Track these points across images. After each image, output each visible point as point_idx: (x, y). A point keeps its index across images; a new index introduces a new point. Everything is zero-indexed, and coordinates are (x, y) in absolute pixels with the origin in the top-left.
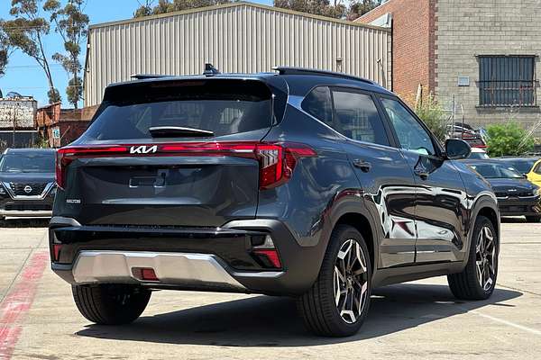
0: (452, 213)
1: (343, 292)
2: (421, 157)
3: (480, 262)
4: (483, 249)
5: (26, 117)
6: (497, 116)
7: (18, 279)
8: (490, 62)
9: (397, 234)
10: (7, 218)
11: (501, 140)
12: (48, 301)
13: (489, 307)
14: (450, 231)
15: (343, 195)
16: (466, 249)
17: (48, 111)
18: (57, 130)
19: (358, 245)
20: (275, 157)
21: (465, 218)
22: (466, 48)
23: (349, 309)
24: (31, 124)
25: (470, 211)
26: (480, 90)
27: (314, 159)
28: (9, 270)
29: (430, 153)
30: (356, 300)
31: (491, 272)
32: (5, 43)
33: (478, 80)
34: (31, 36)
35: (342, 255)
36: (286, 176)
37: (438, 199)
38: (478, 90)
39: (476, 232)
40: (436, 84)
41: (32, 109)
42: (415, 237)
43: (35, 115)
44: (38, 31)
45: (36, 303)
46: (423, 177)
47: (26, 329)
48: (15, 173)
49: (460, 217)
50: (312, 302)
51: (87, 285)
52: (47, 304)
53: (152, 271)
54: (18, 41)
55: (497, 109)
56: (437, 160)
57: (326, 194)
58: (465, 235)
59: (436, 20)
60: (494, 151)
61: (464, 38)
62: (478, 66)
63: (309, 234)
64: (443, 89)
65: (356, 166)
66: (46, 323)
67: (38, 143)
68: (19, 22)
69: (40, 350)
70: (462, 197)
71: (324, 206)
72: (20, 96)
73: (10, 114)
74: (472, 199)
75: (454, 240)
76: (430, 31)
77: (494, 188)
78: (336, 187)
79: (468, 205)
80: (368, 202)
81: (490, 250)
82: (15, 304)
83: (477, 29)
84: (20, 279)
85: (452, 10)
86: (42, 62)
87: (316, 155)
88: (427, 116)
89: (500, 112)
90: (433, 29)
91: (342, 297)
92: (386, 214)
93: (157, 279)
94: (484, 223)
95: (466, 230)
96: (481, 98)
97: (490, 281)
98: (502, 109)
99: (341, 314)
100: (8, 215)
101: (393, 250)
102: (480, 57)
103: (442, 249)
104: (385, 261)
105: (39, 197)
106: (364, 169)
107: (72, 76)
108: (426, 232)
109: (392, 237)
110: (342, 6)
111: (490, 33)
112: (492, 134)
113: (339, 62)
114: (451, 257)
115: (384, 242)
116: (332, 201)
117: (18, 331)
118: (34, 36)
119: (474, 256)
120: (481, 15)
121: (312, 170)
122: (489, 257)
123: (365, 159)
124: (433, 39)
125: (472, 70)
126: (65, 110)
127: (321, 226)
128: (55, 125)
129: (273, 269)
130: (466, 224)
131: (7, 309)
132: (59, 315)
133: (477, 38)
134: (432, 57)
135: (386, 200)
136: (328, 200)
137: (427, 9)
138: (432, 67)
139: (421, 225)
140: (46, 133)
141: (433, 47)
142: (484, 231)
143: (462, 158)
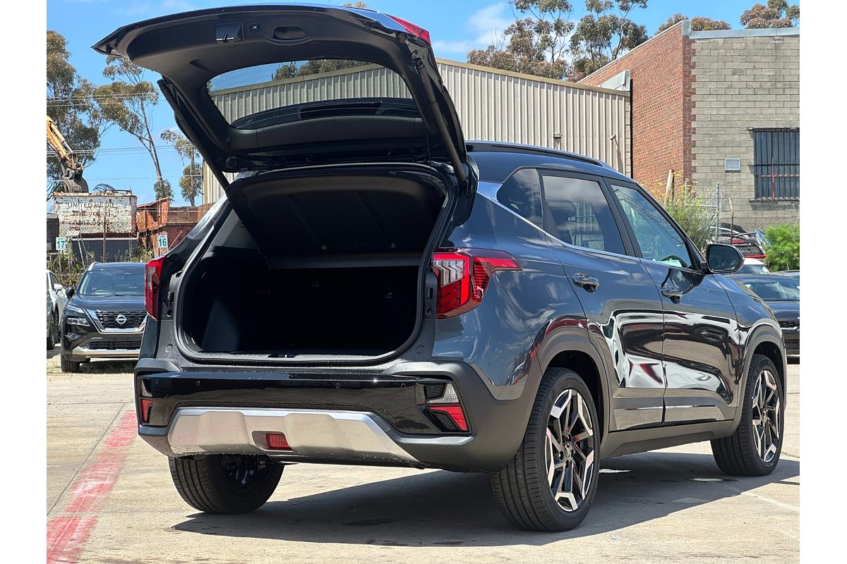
0: (717, 350)
1: (559, 466)
2: (671, 271)
3: (759, 422)
4: (762, 403)
5: (122, 218)
6: (780, 213)
7: (99, 448)
8: (769, 138)
9: (638, 380)
10: (92, 360)
11: (786, 248)
12: (138, 480)
13: (772, 487)
14: (713, 377)
15: (558, 324)
16: (737, 402)
17: (152, 209)
18: (164, 236)
19: (579, 397)
20: (460, 271)
21: (736, 357)
22: (736, 118)
23: (568, 491)
24: (129, 229)
25: (743, 347)
26: (756, 177)
27: (516, 274)
28: (88, 435)
29: (684, 265)
30: (578, 476)
31: (774, 436)
32: (95, 117)
33: (753, 163)
34: (131, 106)
35: (556, 412)
36: (474, 299)
37: (696, 331)
38: (753, 177)
39: (752, 378)
40: (694, 170)
41: (129, 208)
42: (663, 386)
43: (134, 215)
44: (142, 99)
45: (121, 482)
46: (674, 299)
47: (104, 521)
48: (103, 296)
49: (729, 356)
50: (513, 480)
51: (190, 458)
52: (137, 483)
53: (281, 436)
54: (114, 113)
55: (780, 203)
56: (695, 275)
57: (533, 323)
58: (737, 382)
59: (694, 79)
60: (776, 263)
61: (733, 104)
62: (752, 144)
63: (509, 381)
64: (703, 176)
65: (578, 284)
66: (133, 511)
67: (137, 254)
68: (116, 88)
69: (120, 552)
70: (732, 327)
71: (530, 340)
72: (114, 191)
73: (98, 214)
74: (746, 330)
75: (720, 390)
76: (685, 96)
77: (777, 316)
78: (548, 313)
79: (740, 338)
80: (594, 335)
81: (772, 403)
82: (92, 484)
83: (751, 92)
84: (101, 447)
85: (715, 66)
86: (147, 143)
87: (519, 268)
88: (681, 214)
89: (784, 208)
90: (688, 93)
91: (558, 473)
92: (620, 353)
93: (290, 449)
94: (763, 365)
95: (738, 375)
96: (757, 189)
97: (773, 448)
98: (787, 203)
99: (557, 499)
100: (94, 356)
101: (631, 404)
102: (755, 131)
103: (702, 403)
104: (619, 419)
105: (136, 330)
106: (588, 287)
107: (188, 162)
108: (679, 378)
109: (629, 384)
110: (562, 63)
111: (768, 98)
112: (772, 238)
113: (557, 139)
114: (716, 413)
115: (618, 393)
116: (542, 334)
117: (91, 524)
118: (136, 106)
119: (750, 413)
120: (755, 72)
121: (514, 290)
122: (771, 414)
123: (590, 273)
124: (688, 106)
125: (743, 150)
126: (176, 209)
127: (526, 370)
128: (161, 230)
129: (457, 432)
130: (738, 366)
131: (79, 491)
132: (152, 500)
133: (751, 104)
134: (688, 131)
135: (620, 332)
136: (537, 332)
137: (681, 65)
138: (688, 146)
139: (672, 367)
140: (148, 240)
141: (688, 118)
142: (763, 376)
143: (730, 272)
